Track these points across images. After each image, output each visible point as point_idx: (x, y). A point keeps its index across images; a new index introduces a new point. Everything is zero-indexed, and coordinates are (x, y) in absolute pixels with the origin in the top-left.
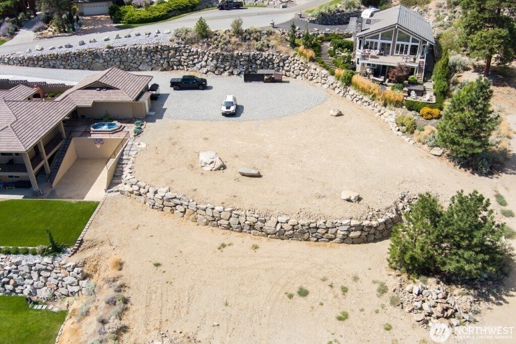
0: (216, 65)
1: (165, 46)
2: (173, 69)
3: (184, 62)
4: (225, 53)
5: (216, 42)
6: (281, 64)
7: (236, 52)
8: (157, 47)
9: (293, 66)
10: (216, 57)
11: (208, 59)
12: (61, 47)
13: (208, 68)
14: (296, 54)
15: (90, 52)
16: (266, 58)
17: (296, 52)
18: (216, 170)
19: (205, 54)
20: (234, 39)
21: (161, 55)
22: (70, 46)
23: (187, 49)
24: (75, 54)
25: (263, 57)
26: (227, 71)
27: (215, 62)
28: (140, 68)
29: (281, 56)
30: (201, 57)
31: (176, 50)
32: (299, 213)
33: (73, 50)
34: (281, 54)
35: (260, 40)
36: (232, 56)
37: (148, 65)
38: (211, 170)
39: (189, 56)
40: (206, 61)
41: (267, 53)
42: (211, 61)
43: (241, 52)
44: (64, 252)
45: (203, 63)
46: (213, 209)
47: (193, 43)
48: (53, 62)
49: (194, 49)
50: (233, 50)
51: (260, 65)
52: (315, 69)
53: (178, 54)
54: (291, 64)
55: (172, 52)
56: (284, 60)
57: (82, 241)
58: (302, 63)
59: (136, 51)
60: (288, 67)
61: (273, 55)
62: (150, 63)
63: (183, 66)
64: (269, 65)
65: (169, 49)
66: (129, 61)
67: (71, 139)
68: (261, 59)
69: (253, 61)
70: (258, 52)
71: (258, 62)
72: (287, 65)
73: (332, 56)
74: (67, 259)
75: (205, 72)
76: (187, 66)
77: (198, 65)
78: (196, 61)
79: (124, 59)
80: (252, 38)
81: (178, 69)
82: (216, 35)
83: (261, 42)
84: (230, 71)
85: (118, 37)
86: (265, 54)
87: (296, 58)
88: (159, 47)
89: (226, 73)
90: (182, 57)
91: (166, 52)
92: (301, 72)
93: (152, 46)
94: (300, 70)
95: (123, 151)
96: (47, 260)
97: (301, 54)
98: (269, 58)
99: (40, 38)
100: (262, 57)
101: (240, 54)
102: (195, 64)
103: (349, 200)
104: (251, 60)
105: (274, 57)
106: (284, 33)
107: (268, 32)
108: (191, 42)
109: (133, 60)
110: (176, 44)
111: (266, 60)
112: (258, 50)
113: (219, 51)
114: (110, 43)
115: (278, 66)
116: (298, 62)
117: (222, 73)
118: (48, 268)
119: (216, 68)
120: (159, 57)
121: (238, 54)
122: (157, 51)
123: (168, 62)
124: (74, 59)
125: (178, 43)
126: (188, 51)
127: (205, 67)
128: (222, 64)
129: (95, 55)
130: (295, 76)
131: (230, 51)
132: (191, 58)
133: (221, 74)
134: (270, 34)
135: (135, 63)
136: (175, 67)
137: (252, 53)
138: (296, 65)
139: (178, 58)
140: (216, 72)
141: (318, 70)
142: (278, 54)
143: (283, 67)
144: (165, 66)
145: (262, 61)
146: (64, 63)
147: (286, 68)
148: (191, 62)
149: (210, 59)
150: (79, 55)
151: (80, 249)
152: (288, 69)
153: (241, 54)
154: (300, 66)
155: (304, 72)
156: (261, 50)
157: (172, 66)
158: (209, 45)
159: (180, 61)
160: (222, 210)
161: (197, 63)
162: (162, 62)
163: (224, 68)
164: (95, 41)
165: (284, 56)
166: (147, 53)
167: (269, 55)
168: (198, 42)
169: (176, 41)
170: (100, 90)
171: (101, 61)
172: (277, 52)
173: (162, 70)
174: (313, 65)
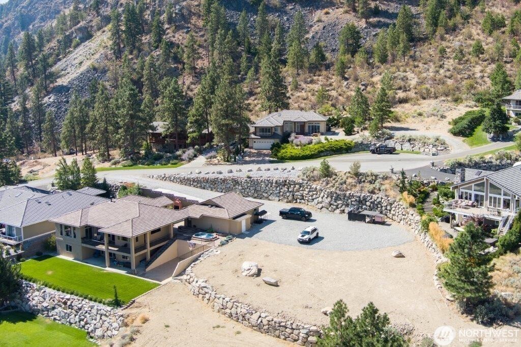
0: (330, 202)
1: (292, 181)
2: (296, 202)
3: (306, 197)
4: (338, 192)
5: (334, 181)
6: (389, 208)
7: (348, 193)
8: (286, 181)
9: (397, 211)
10: (331, 195)
11: (324, 196)
12: (214, 173)
13: (323, 204)
14: (401, 199)
15: (233, 179)
16: (375, 200)
17: (401, 197)
18: (249, 276)
19: (322, 191)
20: (350, 180)
21: (288, 189)
22: (221, 173)
23: (309, 185)
24: (221, 179)
25: (373, 200)
26: (339, 209)
27: (329, 199)
28: (270, 198)
29: (389, 200)
30: (318, 193)
31: (301, 185)
32: (279, 314)
33: (221, 176)
34: (389, 198)
35: (374, 183)
36: (345, 195)
37: (277, 196)
38: (246, 275)
39: (309, 191)
40: (322, 198)
41: (377, 196)
42: (326, 198)
43: (353, 193)
44: (121, 307)
45: (320, 199)
46: (224, 299)
47: (315, 181)
48: (204, 184)
49: (314, 186)
50: (347, 190)
51: (370, 206)
52: (412, 215)
53: (301, 189)
54: (397, 208)
55: (297, 186)
56: (391, 204)
57: (134, 301)
58: (404, 208)
59: (269, 182)
60: (394, 211)
61: (382, 198)
62: (278, 195)
63: (304, 200)
64: (378, 207)
65: (295, 184)
66: (262, 190)
67: (175, 241)
68: (370, 201)
69: (364, 202)
70: (368, 194)
71: (368, 203)
72: (393, 209)
73: (434, 205)
74: (119, 311)
75: (320, 208)
76: (308, 200)
77: (316, 201)
78: (314, 196)
79: (258, 188)
80: (366, 181)
81: (300, 203)
82: (336, 175)
83: (374, 186)
84: (342, 209)
85: (259, 169)
86: (375, 197)
87: (401, 203)
88: (288, 181)
89: (338, 211)
90: (305, 192)
91: (292, 186)
92: (403, 217)
93: (281, 180)
94: (403, 215)
95: (203, 254)
96: (109, 308)
97: (405, 199)
98: (378, 201)
99: (208, 164)
100: (371, 199)
101: (351, 195)
102: (313, 200)
103: (326, 314)
104: (361, 202)
105: (383, 200)
106: (399, 179)
107: (384, 177)
108: (314, 179)
109: (265, 190)
110: (301, 180)
111: (376, 202)
112: (369, 192)
113: (333, 190)
114: (251, 174)
115: (386, 209)
116: (402, 207)
117: (335, 210)
118: (107, 314)
119: (331, 205)
120: (286, 190)
121: (350, 194)
122: (285, 185)
123: (293, 195)
124: (220, 183)
125: (303, 180)
126: (309, 187)
127: (321, 203)
128: (335, 202)
129: (236, 182)
130: (399, 220)
131: (344, 190)
132: (311, 193)
133: (333, 211)
134: (385, 178)
135: (267, 193)
136: (298, 201)
137: (363, 195)
138: (400, 209)
139: (301, 192)
140: (330, 209)
141: (414, 215)
142: (386, 198)
143: (390, 210)
144: (290, 198)
145: (371, 203)
146: (212, 186)
147: (392, 212)
148: (311, 198)
149: (326, 196)
150: (224, 181)
151: (131, 307)
152: (394, 213)
153: (353, 194)
154: (403, 211)
155: (406, 217)
156: (373, 192)
157: (296, 200)
158: (327, 184)
159: (302, 196)
160: (228, 301)
161: (316, 198)
162: (288, 194)
163: (338, 205)
164: (240, 171)
165: (391, 200)
166: (277, 185)
167: (378, 198)
168: (319, 179)
169: (301, 177)
170: (211, 207)
171: (240, 188)
172: (386, 196)
173: (287, 202)
174: (411, 211)
